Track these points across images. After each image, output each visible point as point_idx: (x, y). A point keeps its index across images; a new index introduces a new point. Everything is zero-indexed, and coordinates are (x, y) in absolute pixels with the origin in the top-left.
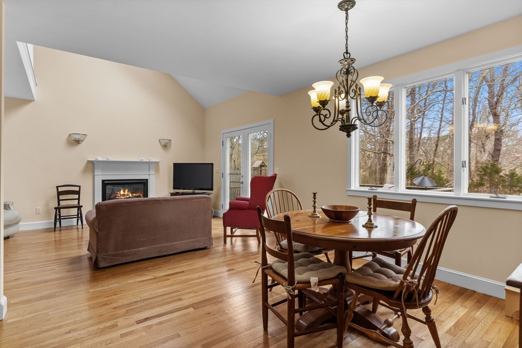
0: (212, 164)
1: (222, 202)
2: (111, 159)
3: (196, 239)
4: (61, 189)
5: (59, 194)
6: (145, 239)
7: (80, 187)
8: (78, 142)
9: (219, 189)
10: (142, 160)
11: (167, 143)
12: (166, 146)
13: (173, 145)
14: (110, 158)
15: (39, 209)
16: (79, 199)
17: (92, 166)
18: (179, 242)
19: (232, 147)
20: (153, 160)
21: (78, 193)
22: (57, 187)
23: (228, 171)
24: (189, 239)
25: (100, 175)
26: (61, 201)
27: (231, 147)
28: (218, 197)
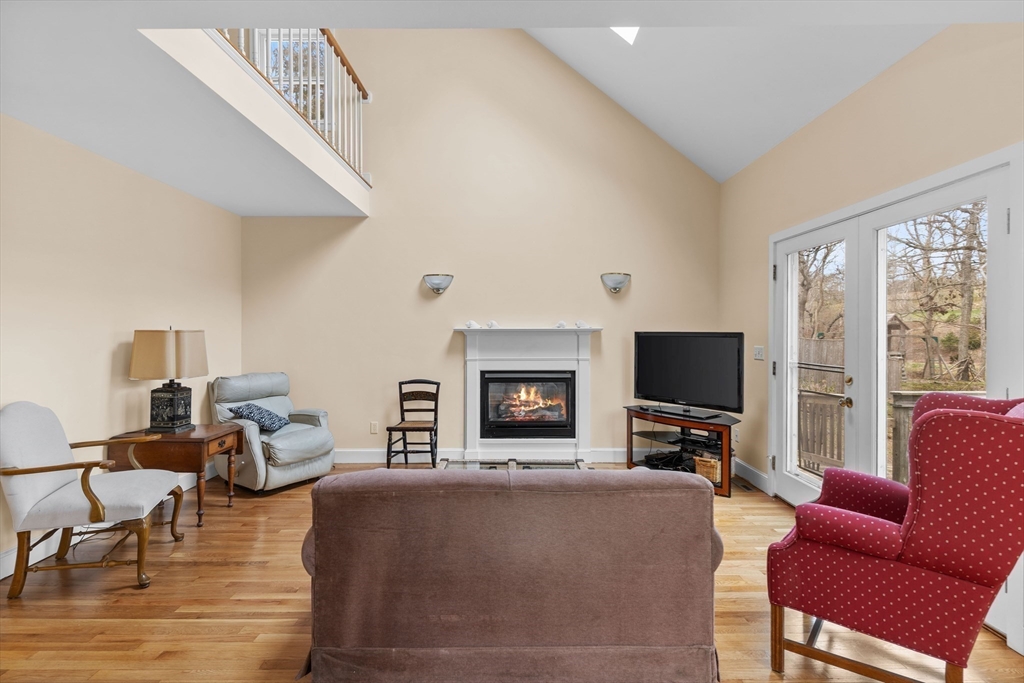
0: (740, 336)
1: (772, 451)
2: (497, 326)
3: (648, 649)
4: (406, 389)
5: (404, 397)
6: (454, 618)
7: (438, 384)
8: (437, 291)
9: (763, 408)
10: (561, 325)
11: (620, 283)
12: (617, 291)
13: (636, 288)
14: (494, 322)
15: (375, 425)
16: (435, 410)
17: (462, 340)
18: (578, 650)
19: (805, 285)
20: (587, 326)
21: (434, 397)
22: (401, 384)
23: (792, 358)
24: (619, 642)
25: (476, 360)
26: (406, 413)
27: (803, 285)
28: (759, 430)
